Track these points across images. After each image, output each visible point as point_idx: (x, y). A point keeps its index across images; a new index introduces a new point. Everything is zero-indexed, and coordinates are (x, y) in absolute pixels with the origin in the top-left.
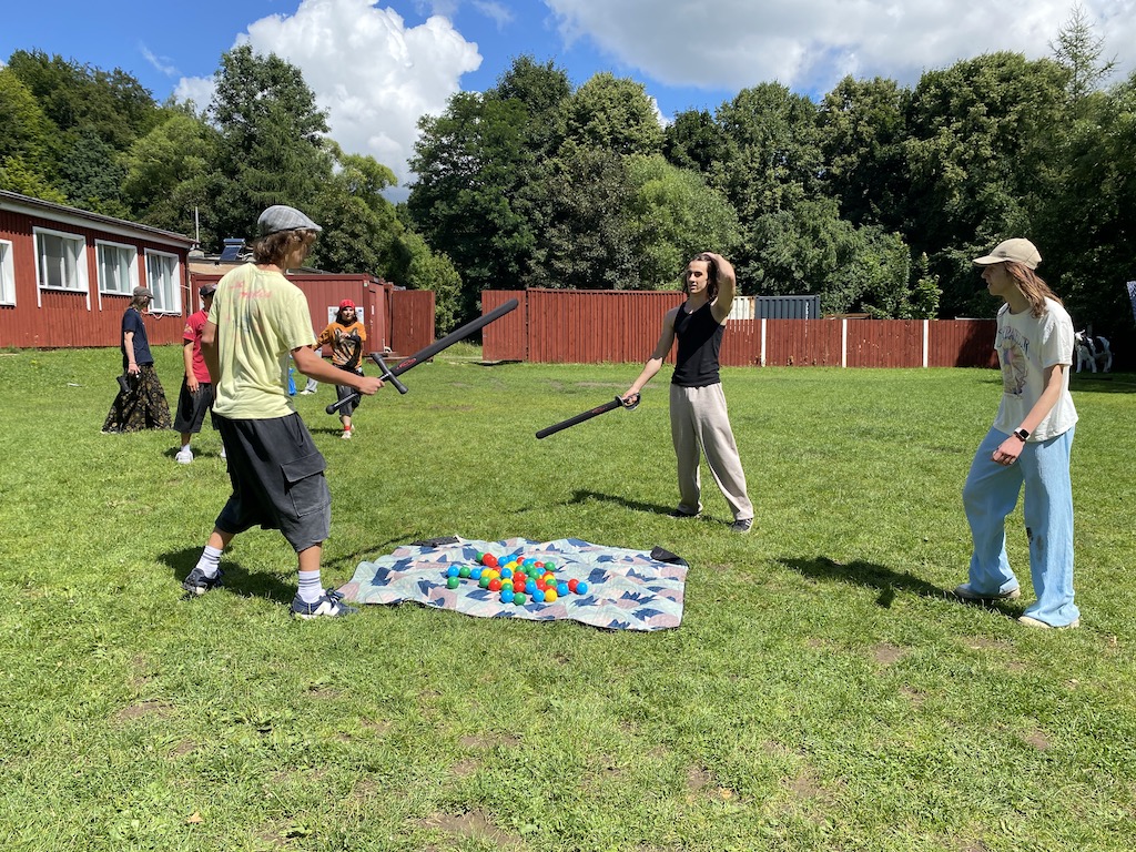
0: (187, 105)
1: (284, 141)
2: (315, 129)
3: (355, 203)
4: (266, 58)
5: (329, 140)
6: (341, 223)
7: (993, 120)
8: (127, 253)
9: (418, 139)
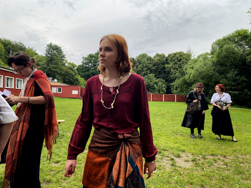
3: (70, 71)
4: (54, 45)
5: (65, 59)
6: (67, 75)
7: (178, 62)
9: (82, 61)
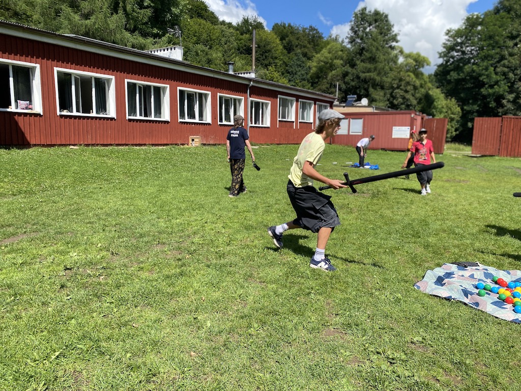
0: (336, 37)
1: (377, 49)
2: (393, 42)
3: (409, 76)
4: (373, 11)
5: (398, 47)
6: (401, 86)
8: (310, 104)
